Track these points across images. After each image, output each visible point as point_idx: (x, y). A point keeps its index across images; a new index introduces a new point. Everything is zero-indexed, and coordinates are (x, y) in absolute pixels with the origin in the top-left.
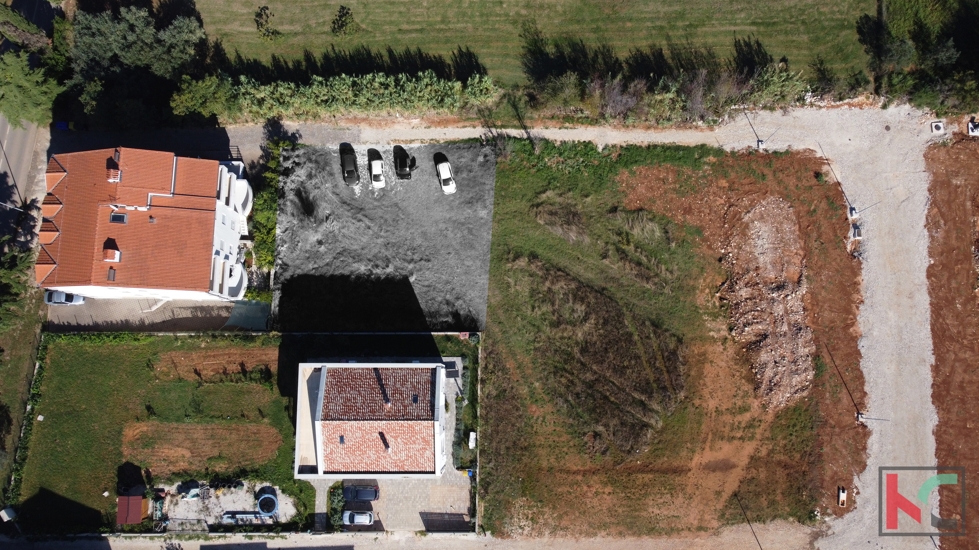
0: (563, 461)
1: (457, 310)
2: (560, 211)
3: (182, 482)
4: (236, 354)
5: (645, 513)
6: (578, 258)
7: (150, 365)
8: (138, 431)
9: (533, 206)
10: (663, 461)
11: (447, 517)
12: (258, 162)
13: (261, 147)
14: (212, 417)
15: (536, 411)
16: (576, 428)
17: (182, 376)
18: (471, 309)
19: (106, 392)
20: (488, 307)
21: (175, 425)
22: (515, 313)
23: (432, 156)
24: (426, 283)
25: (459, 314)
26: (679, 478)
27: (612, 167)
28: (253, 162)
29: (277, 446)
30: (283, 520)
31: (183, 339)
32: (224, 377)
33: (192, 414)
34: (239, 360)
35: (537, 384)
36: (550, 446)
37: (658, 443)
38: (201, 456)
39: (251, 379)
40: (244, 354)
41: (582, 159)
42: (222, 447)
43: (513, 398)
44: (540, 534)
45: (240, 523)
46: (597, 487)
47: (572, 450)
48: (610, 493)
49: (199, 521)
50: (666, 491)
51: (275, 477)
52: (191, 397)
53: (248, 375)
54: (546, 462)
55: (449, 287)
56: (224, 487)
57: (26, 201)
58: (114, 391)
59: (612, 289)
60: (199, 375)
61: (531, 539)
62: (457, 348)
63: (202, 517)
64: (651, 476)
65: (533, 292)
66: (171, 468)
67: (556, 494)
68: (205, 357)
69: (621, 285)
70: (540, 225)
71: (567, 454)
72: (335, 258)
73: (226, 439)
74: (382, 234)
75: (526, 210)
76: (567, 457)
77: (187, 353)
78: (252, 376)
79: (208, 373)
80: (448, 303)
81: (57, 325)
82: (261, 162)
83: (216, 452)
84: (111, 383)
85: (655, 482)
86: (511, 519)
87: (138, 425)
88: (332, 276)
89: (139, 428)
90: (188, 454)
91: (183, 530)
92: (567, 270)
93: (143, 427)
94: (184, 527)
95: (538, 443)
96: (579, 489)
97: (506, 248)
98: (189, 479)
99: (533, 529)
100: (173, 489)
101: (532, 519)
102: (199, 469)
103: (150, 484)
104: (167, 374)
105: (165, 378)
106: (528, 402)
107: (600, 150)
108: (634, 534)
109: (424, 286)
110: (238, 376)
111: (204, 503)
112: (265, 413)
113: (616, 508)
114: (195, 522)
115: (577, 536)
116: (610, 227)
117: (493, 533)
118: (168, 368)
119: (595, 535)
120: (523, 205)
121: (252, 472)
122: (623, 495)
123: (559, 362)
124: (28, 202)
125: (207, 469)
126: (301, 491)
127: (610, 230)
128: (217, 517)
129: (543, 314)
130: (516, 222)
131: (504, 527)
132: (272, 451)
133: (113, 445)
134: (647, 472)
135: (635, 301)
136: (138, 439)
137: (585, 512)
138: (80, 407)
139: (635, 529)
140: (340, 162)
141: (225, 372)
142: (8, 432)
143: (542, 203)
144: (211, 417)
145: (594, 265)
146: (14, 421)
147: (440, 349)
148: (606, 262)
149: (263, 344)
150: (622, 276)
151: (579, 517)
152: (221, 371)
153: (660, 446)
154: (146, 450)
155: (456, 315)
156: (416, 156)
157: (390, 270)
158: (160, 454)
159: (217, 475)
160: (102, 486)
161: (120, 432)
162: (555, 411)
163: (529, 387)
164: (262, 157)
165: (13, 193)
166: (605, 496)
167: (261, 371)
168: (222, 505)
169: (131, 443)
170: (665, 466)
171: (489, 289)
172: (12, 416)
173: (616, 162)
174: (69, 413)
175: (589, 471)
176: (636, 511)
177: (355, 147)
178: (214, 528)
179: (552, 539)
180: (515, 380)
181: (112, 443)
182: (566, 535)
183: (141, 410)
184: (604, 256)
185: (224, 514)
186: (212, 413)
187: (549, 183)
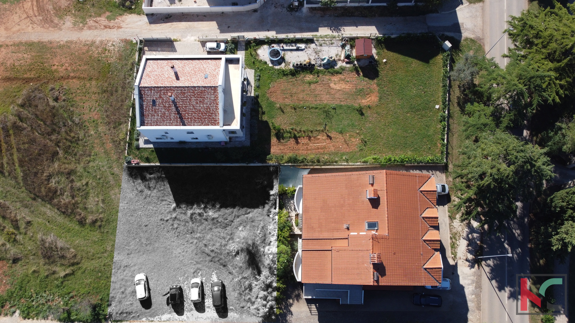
0: (81, 84)
1: (143, 182)
2: (58, 259)
3: (334, 68)
4: (303, 150)
5: (33, 55)
6: (49, 222)
7: (365, 143)
8: (368, 100)
9: (78, 264)
10: (15, 85)
11: (159, 49)
12: (293, 301)
13: (292, 314)
14: (316, 108)
15: (94, 115)
16: (69, 104)
17: (341, 135)
18: (133, 184)
19: (394, 125)
20: (121, 186)
21: (342, 103)
22: (101, 181)
23: (153, 307)
24: (164, 203)
25: (142, 180)
26: (7, 75)
27: (11, 296)
28: (298, 300)
29: (270, 90)
30: (266, 47)
31: (341, 160)
32: (310, 134)
33: (331, 110)
34: (300, 146)
35: (92, 132)
36: (89, 93)
37: (16, 95)
38: (323, 84)
39: (290, 133)
40: (297, 150)
41: (34, 303)
42: (308, 89)
43: (109, 123)
44: (101, 42)
45: (294, 45)
46: (61, 69)
47: (74, 91)
48: (54, 66)
49: (321, 45)
50: (17, 67)
51: (271, 72)
52: (333, 121)
53: (293, 135)
54: (92, 84)
55: (148, 199)
56: (305, 65)
57: (479, 266)
58: (388, 125)
59: (28, 199)
60: (328, 136)
61: (108, 39)
62: (142, 154)
63: (319, 48)
64: (25, 76)
65: (86, 196)
66: (343, 77)
67: (88, 64)
68: (325, 147)
69: (21, 202)
70: (74, 248)
71: (78, 89)
72: (232, 221)
73: (306, 94)
74: (195, 241)
75: (83, 261)
76: (78, 87)
77: (339, 150)
78: (289, 135)
79: (322, 137)
80: (149, 188)
81: (437, 170)
82: (291, 301)
83: (313, 86)
84: (391, 130)
85: (23, 72)
86: (119, 50)
87: (369, 104)
88: (234, 207)
89: (368, 101)
90: (332, 85)
91: (331, 40)
92: (59, 213)
93: (365, 102)
94: (330, 42)
95: (96, 95)
96: (73, 68)
97: (102, 230)
98: (330, 70)
99: (106, 45)
100: (340, 64)
101: (106, 50)
102: (324, 76)
103: (356, 67)
104: (351, 136)
105: (352, 133)
106: (100, 121)
107: (18, 312)
108: (42, 43)
109: (166, 200)
110: (300, 134)
111: (318, 56)
112: (279, 110)
113: (51, 57)
114: (323, 45)
115: (79, 41)
116: (21, 246)
117: (132, 41)
118: (351, 140)
119: (66, 42)
120: (86, 265)
121: (287, 74)
122: (45, 65)
123: (75, 147)
124: (476, 266)
125: (318, 76)
126: (254, 62)
127: (22, 244)
128: (309, 47)
129: (81, 180)
130: (92, 251)
131: (124, 45)
132: (274, 87)
133: (384, 90)
134: (27, 78)
135: (13, 190)
136: (367, 94)
137: (72, 55)
138: (411, 114)
139: (41, 45)
140: (228, 301)
141: (310, 138)
142: (458, 98)
143: (70, 266)
144: (318, 108)
145: (38, 217)
146: (456, 105)
147: (154, 153)
148: (28, 219)
149: (283, 157)
150: (19, 208)
151: (76, 52)
152: (312, 138)
153: (15, 94)
154: (361, 87)
155: (144, 179)
156: (166, 307)
157: (189, 212)
158: (351, 85)
159: (311, 72)
160: (388, 66)
161: (381, 98)
162: (82, 116)
163: (98, 131)
164: (291, 305)
165: (490, 273)
166: (57, 64)
167: (283, 138)
168: (306, 55)
169: (371, 92)
170: (15, 82)
171: (119, 199)
172: (458, 108)
173: (6, 300)
174: (418, 110)
175: (65, 79)
176: (39, 56)
177: (215, 315)
178: (310, 41)
179: (95, 39)
180: (107, 135)
181: (385, 92)
182: (85, 41)
183: (367, 113)
184: (29, 223)
185: (304, 49)
186: (317, 110)
187: (62, 283)
